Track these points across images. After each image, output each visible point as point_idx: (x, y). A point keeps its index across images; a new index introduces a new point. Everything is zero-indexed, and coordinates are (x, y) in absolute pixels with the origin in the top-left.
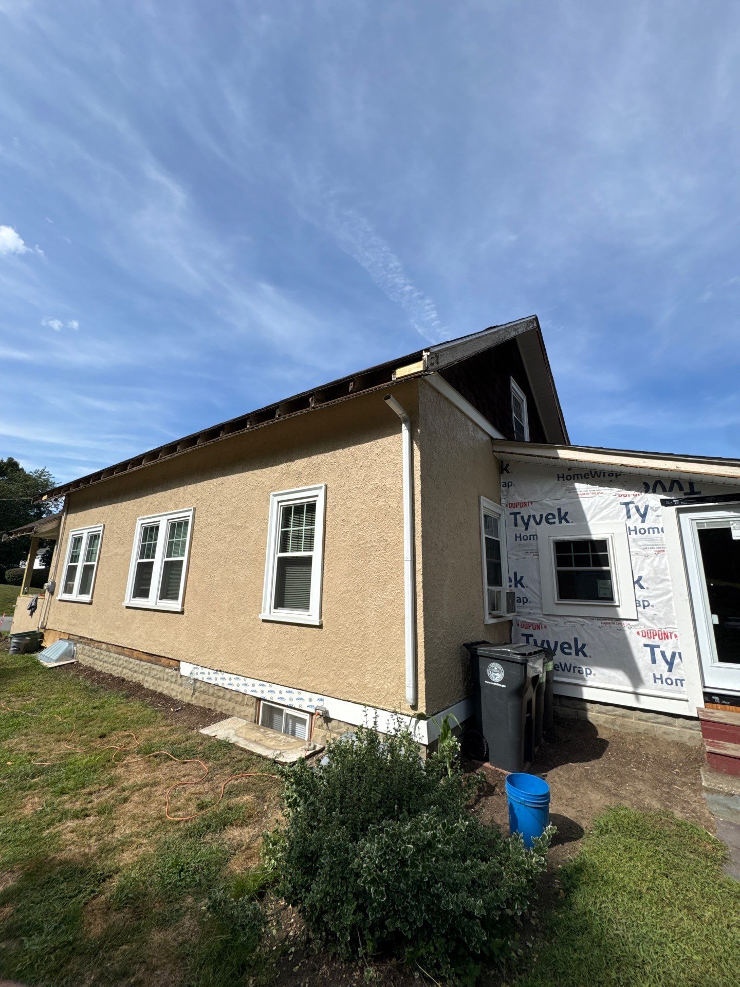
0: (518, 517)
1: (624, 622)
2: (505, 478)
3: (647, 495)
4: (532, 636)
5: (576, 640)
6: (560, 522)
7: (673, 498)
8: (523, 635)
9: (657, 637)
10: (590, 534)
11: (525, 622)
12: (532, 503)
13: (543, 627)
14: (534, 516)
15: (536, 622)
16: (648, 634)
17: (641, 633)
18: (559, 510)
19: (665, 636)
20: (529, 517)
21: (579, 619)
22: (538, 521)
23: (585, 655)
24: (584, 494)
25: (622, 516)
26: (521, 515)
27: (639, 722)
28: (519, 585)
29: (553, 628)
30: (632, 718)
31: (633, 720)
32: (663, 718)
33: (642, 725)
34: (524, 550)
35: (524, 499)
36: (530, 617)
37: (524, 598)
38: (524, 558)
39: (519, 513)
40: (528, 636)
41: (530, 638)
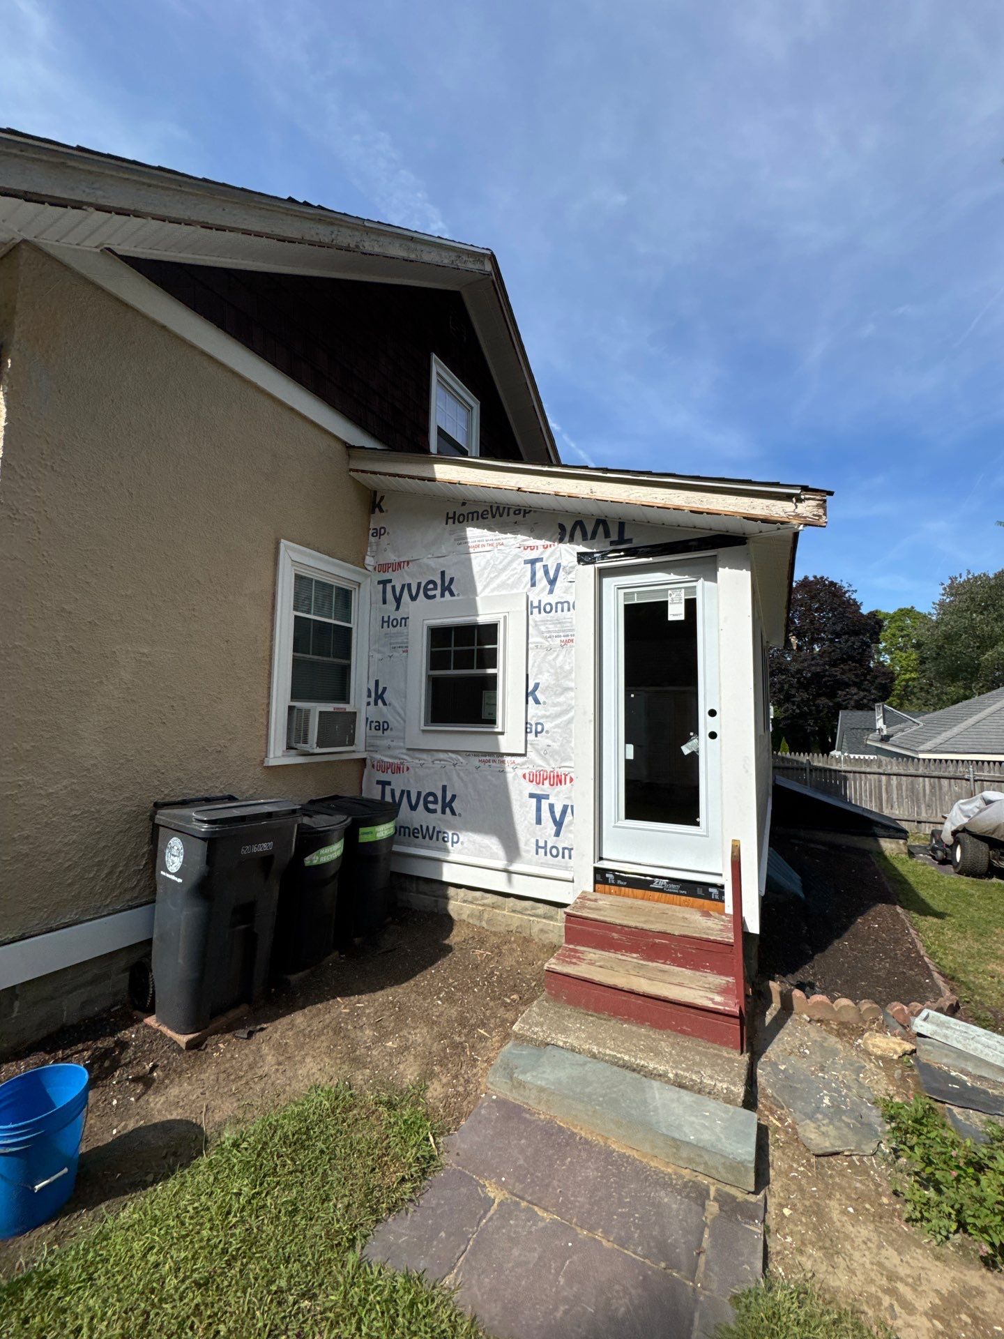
0: (389, 587)
1: (507, 759)
2: (376, 521)
3: (561, 545)
4: (389, 783)
5: (444, 788)
6: (443, 595)
7: (595, 550)
8: (378, 782)
9: (547, 782)
10: (478, 615)
11: (382, 761)
12: (408, 563)
13: (405, 769)
14: (409, 585)
15: (396, 761)
16: (537, 778)
17: (527, 776)
18: (443, 573)
19: (558, 780)
20: (403, 586)
21: (450, 754)
22: (414, 593)
23: (453, 813)
24: (478, 546)
25: (525, 582)
26: (393, 584)
27: (512, 914)
28: (380, 702)
29: (417, 770)
30: (504, 910)
31: (505, 912)
32: (542, 909)
33: (516, 920)
34: (391, 644)
35: (399, 557)
36: (389, 753)
37: (384, 722)
38: (390, 657)
39: (390, 581)
40: (384, 784)
41: (387, 787)
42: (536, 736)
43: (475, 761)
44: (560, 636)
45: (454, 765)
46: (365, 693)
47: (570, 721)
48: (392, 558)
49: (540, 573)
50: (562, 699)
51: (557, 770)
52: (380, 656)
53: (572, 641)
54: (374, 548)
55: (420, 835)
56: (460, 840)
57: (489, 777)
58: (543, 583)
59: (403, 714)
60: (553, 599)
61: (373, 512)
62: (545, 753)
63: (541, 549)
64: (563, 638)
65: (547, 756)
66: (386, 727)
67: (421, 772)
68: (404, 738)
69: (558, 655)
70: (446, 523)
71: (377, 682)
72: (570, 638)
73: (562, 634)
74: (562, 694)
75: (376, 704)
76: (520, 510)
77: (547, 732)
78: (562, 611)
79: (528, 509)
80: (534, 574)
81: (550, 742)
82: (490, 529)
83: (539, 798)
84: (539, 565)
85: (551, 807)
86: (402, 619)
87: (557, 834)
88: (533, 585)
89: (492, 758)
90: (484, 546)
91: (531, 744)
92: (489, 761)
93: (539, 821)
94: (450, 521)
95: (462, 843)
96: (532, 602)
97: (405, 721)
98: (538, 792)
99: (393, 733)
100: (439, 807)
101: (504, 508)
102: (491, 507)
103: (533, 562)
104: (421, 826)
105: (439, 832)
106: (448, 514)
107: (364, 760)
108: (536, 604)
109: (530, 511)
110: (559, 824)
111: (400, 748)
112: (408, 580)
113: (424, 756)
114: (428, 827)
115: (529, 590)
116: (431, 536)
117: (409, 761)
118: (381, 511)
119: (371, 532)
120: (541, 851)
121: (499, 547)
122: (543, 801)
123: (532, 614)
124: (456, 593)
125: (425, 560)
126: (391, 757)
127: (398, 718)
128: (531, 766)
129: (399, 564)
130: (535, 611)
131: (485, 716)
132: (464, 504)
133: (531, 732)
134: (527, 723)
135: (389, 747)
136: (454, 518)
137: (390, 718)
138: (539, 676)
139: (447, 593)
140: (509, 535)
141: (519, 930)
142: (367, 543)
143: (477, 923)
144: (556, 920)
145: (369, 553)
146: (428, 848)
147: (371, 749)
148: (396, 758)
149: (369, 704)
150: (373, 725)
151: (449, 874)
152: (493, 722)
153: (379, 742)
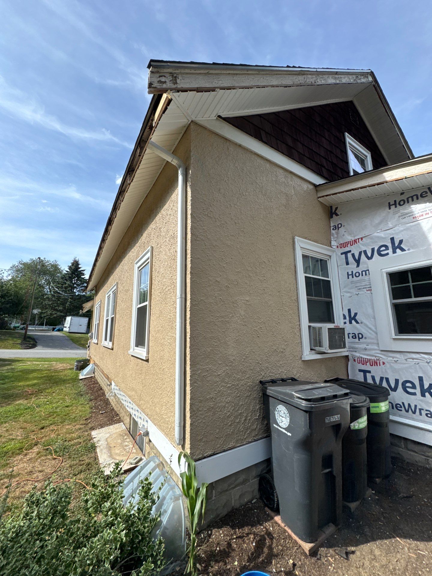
0: (349, 255)
4: (369, 372)
5: (421, 378)
6: (394, 252)
8: (360, 371)
11: (361, 358)
12: (362, 239)
13: (381, 364)
14: (365, 252)
15: (373, 358)
18: (392, 239)
20: (360, 253)
22: (369, 255)
24: (422, 215)
26: (352, 252)
28: (353, 322)
29: (392, 364)
34: (356, 287)
35: (354, 237)
36: (367, 352)
37: (358, 334)
38: (357, 295)
39: (350, 251)
40: (365, 372)
41: (368, 374)
45: (428, 363)
46: (342, 317)
48: (349, 238)
52: (349, 295)
54: (336, 236)
55: (403, 409)
59: (373, 328)
61: (332, 217)
66: (360, 336)
67: (396, 366)
68: (378, 344)
70: (390, 209)
71: (349, 311)
75: (351, 323)
86: (362, 272)
90: (427, 214)
97: (377, 334)
99: (368, 340)
100: (417, 391)
104: (403, 403)
105: (421, 409)
107: (347, 357)
111: (376, 350)
112: (364, 248)
113: (397, 355)
114: (409, 405)
116: (377, 220)
117: (383, 357)
118: (337, 215)
119: (332, 228)
125: (376, 234)
126: (368, 355)
127: (370, 331)
135: (366, 349)
137: (363, 331)
142: (330, 234)
145: (332, 239)
147: (351, 350)
148: (373, 356)
149: (345, 323)
150: (351, 336)
153: (357, 346)
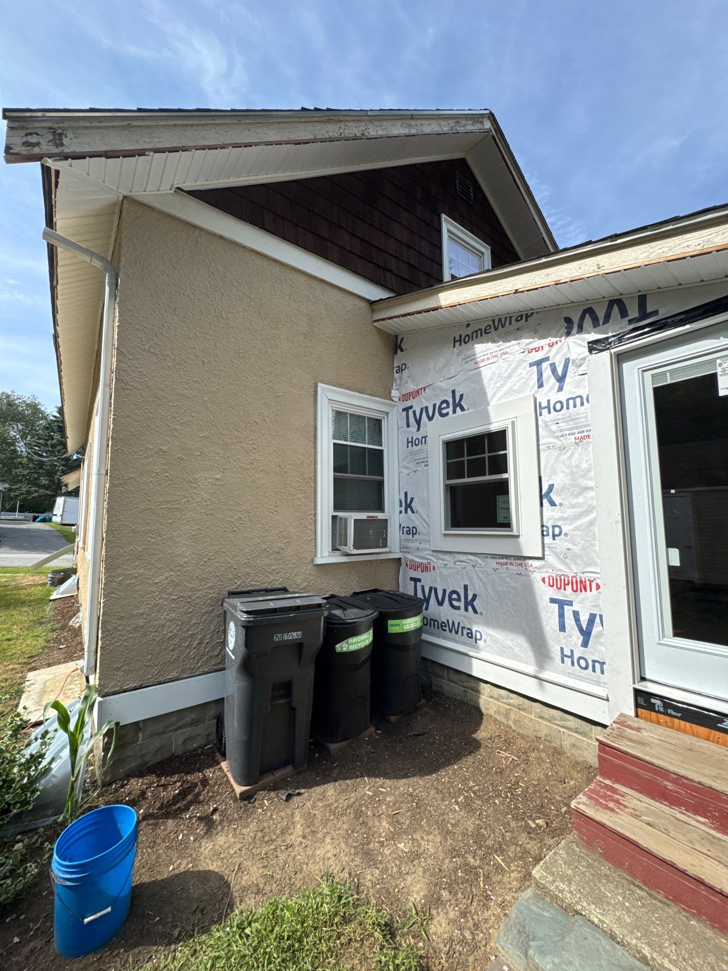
0: (411, 412)
1: (527, 562)
2: (399, 360)
3: (568, 339)
4: (419, 580)
5: (466, 587)
6: (454, 412)
7: (609, 335)
8: (412, 579)
9: (569, 588)
10: (490, 424)
11: (414, 561)
12: (424, 388)
13: (432, 569)
14: (427, 408)
15: (424, 561)
16: (557, 582)
17: (547, 580)
18: (454, 392)
19: (582, 586)
20: (422, 410)
21: (470, 557)
22: (431, 414)
23: (475, 611)
24: (483, 360)
25: (531, 385)
26: (413, 409)
27: (540, 720)
28: (409, 510)
29: (442, 569)
30: (531, 713)
31: (532, 717)
32: (572, 722)
33: (544, 729)
34: (415, 460)
35: (417, 385)
36: (418, 554)
37: (413, 527)
38: (415, 471)
39: (411, 407)
40: (416, 580)
41: (418, 583)
42: (554, 539)
43: (493, 563)
44: (574, 434)
45: (474, 567)
46: (397, 504)
47: (592, 523)
48: (412, 387)
49: (547, 372)
50: (580, 500)
51: (580, 575)
52: (407, 470)
53: (589, 436)
54: (398, 382)
55: (447, 629)
56: (483, 639)
57: (508, 579)
58: (550, 382)
59: (427, 519)
60: (563, 396)
61: (396, 353)
62: (564, 557)
63: (547, 348)
64: (577, 435)
65: (568, 561)
66: (414, 530)
67: (445, 572)
68: (429, 541)
69: (573, 454)
70: (454, 347)
71: (406, 494)
72: (586, 434)
73: (576, 431)
74: (580, 493)
75: (406, 512)
76: (521, 316)
77: (566, 535)
78: (575, 406)
79: (529, 313)
80: (540, 375)
81: (570, 546)
82: (494, 341)
83: (561, 604)
84: (545, 365)
85: (576, 614)
86: (422, 438)
87: (585, 644)
88: (541, 385)
89: (508, 561)
90: (488, 359)
91: (549, 548)
92: (506, 564)
93: (562, 628)
94: (457, 344)
95: (485, 641)
96: (540, 403)
97: (429, 527)
98: (560, 598)
99: (421, 537)
100: (462, 604)
101: (506, 318)
102: (493, 321)
103: (538, 363)
104: (448, 621)
105: (463, 628)
106: (455, 338)
107: (400, 559)
108: (544, 404)
109: (533, 313)
110: (586, 634)
111: (427, 550)
112: (425, 404)
113: (447, 557)
114: (453, 622)
115: (537, 392)
116: (441, 361)
117: (435, 561)
118: (402, 350)
119: (395, 370)
120: (568, 661)
121: (504, 357)
122: (566, 607)
123: (541, 415)
124: (466, 407)
125: (439, 384)
126: (420, 557)
127: (424, 523)
128: (550, 570)
129: (418, 391)
130: (545, 411)
131: (500, 520)
132: (468, 325)
133: (548, 535)
134: (542, 526)
135: (418, 549)
136: (460, 341)
137: (418, 524)
138: (554, 477)
139: (458, 409)
140: (513, 342)
141: (549, 738)
142: (392, 380)
143: (504, 720)
144: (591, 738)
145: (394, 387)
146: (455, 641)
147: (404, 550)
148: (424, 558)
149: (401, 512)
150: (405, 530)
151: (478, 670)
152: (508, 525)
153: (410, 545)
